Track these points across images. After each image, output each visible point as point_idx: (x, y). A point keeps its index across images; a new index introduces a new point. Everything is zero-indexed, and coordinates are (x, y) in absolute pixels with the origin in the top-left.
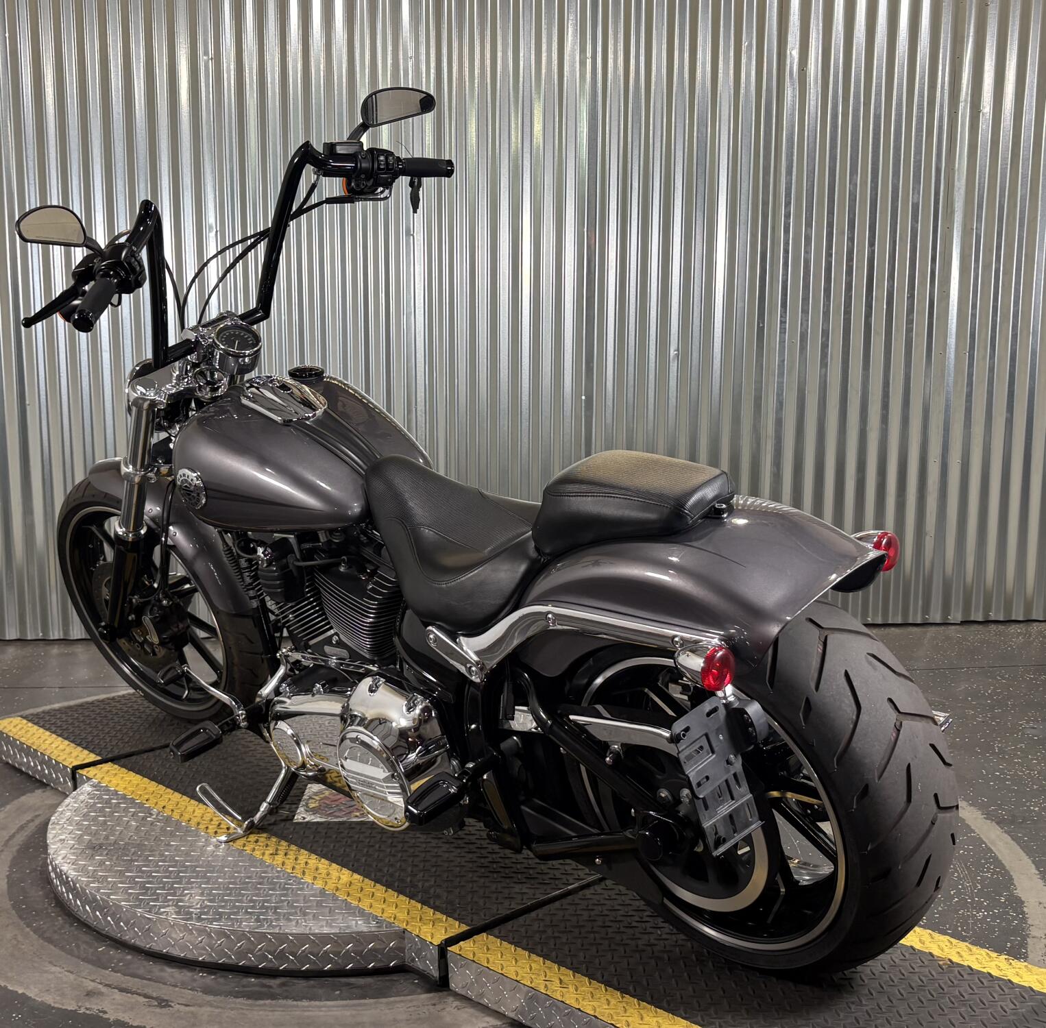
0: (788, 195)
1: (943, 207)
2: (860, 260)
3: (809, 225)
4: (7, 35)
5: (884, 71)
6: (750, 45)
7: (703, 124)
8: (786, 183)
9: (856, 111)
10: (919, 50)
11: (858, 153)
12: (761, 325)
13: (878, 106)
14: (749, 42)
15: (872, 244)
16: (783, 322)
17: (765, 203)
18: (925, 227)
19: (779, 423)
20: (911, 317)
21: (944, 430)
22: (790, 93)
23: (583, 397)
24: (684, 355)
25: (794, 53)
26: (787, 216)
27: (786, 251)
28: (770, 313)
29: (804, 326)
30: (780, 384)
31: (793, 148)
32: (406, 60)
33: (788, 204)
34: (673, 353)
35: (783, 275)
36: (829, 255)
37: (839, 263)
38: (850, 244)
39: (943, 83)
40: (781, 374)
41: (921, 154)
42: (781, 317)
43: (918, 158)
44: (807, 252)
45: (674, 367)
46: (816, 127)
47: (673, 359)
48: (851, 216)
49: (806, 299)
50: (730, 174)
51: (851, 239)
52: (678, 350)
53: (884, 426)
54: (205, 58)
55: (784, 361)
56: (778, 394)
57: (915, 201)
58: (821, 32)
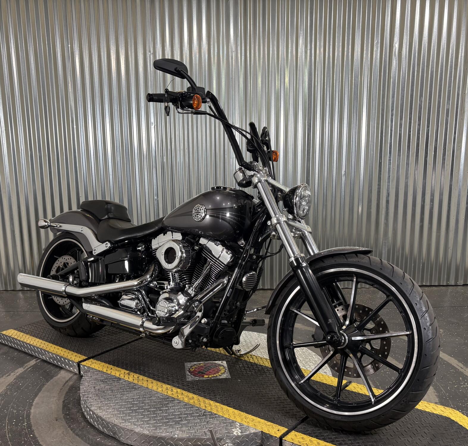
0: (393, 107)
1: (460, 110)
2: (423, 134)
3: (401, 119)
4: (69, 46)
5: (436, 52)
6: (378, 42)
7: (356, 77)
8: (392, 101)
9: (423, 70)
11: (423, 88)
12: (381, 161)
13: (432, 67)
14: (377, 41)
15: (428, 127)
16: (390, 160)
17: (383, 110)
18: (452, 119)
19: (388, 202)
20: (444, 157)
21: (458, 205)
22: (395, 63)
24: (347, 174)
25: (396, 45)
26: (392, 115)
27: (391, 130)
28: (384, 156)
29: (399, 161)
30: (388, 186)
31: (395, 89)
32: (232, 52)
33: (392, 110)
34: (343, 173)
35: (390, 140)
36: (410, 131)
37: (414, 135)
38: (419, 127)
39: (461, 56)
40: (389, 182)
41: (451, 87)
42: (389, 158)
43: (450, 89)
44: (400, 131)
45: (343, 178)
46: (405, 78)
47: (343, 176)
48: (419, 115)
49: (399, 150)
50: (368, 98)
51: (419, 125)
52: (345, 172)
53: (432, 203)
54: (149, 53)
55: (390, 176)
56: (387, 190)
57: (448, 108)
58: (408, 35)
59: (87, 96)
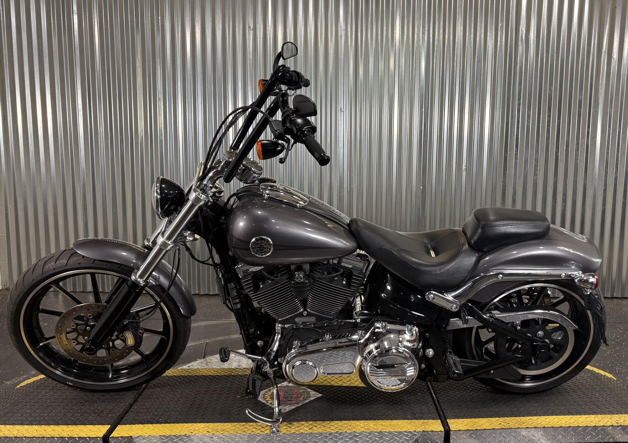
0: (520, 95)
1: (594, 102)
2: (553, 127)
3: (529, 109)
4: (160, 18)
5: (566, 38)
6: (502, 26)
7: (479, 61)
8: (519, 90)
9: (552, 56)
10: (582, 32)
11: (553, 76)
12: (506, 155)
13: (563, 54)
14: (502, 24)
15: (559, 119)
16: (516, 154)
17: (509, 99)
18: (585, 111)
20: (577, 153)
21: (593, 206)
22: (521, 48)
23: (421, 187)
24: (469, 169)
25: (523, 28)
26: (519, 105)
27: (518, 121)
28: (510, 150)
29: (527, 156)
30: (515, 183)
31: (522, 77)
33: (519, 99)
34: (464, 167)
35: (516, 132)
36: (539, 123)
37: (543, 127)
38: (549, 118)
39: (594, 44)
40: (515, 179)
41: (583, 77)
42: (515, 152)
43: (582, 78)
44: (528, 122)
45: (464, 174)
46: (533, 65)
47: (464, 171)
48: (549, 105)
49: (527, 144)
50: (492, 84)
51: (549, 116)
52: (466, 166)
53: (564, 204)
55: (516, 172)
56: (513, 188)
57: (580, 99)
58: (536, 19)
59: (177, 75)
